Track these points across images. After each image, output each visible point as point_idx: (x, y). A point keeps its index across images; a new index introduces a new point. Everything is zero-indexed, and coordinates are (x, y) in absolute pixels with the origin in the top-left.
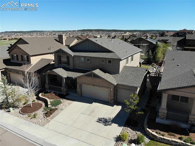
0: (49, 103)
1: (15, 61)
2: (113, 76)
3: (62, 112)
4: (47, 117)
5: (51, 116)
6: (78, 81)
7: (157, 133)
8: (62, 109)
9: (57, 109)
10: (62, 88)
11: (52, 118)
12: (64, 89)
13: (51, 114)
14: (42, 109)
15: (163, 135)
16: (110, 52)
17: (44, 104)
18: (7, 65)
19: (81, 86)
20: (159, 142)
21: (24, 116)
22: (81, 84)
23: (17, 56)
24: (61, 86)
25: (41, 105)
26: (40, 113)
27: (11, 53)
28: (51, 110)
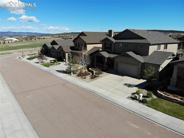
0: (94, 73)
1: (77, 48)
2: (142, 57)
3: (101, 78)
4: (92, 79)
5: (94, 79)
6: (115, 60)
7: (164, 94)
8: (101, 77)
9: (99, 76)
10: (104, 65)
11: (94, 80)
12: (105, 66)
13: (95, 78)
14: (90, 75)
15: (168, 95)
16: (143, 39)
17: (91, 74)
18: (72, 50)
19: (117, 64)
20: (164, 99)
21: (79, 77)
22: (117, 63)
23: (79, 44)
24: (104, 64)
25: (90, 74)
26: (88, 77)
27: (75, 42)
28: (95, 76)
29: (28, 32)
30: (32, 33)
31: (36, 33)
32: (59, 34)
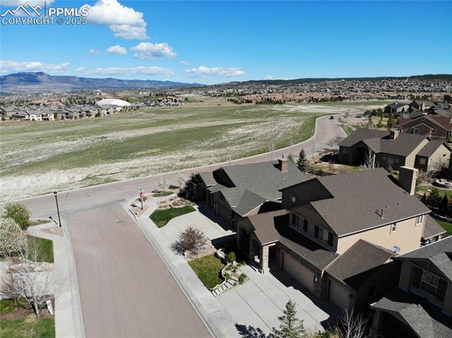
18: (280, 233)
29: (151, 80)
30: (160, 82)
31: (167, 82)
32: (219, 86)
